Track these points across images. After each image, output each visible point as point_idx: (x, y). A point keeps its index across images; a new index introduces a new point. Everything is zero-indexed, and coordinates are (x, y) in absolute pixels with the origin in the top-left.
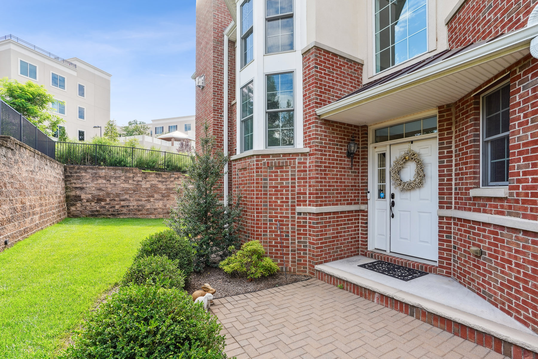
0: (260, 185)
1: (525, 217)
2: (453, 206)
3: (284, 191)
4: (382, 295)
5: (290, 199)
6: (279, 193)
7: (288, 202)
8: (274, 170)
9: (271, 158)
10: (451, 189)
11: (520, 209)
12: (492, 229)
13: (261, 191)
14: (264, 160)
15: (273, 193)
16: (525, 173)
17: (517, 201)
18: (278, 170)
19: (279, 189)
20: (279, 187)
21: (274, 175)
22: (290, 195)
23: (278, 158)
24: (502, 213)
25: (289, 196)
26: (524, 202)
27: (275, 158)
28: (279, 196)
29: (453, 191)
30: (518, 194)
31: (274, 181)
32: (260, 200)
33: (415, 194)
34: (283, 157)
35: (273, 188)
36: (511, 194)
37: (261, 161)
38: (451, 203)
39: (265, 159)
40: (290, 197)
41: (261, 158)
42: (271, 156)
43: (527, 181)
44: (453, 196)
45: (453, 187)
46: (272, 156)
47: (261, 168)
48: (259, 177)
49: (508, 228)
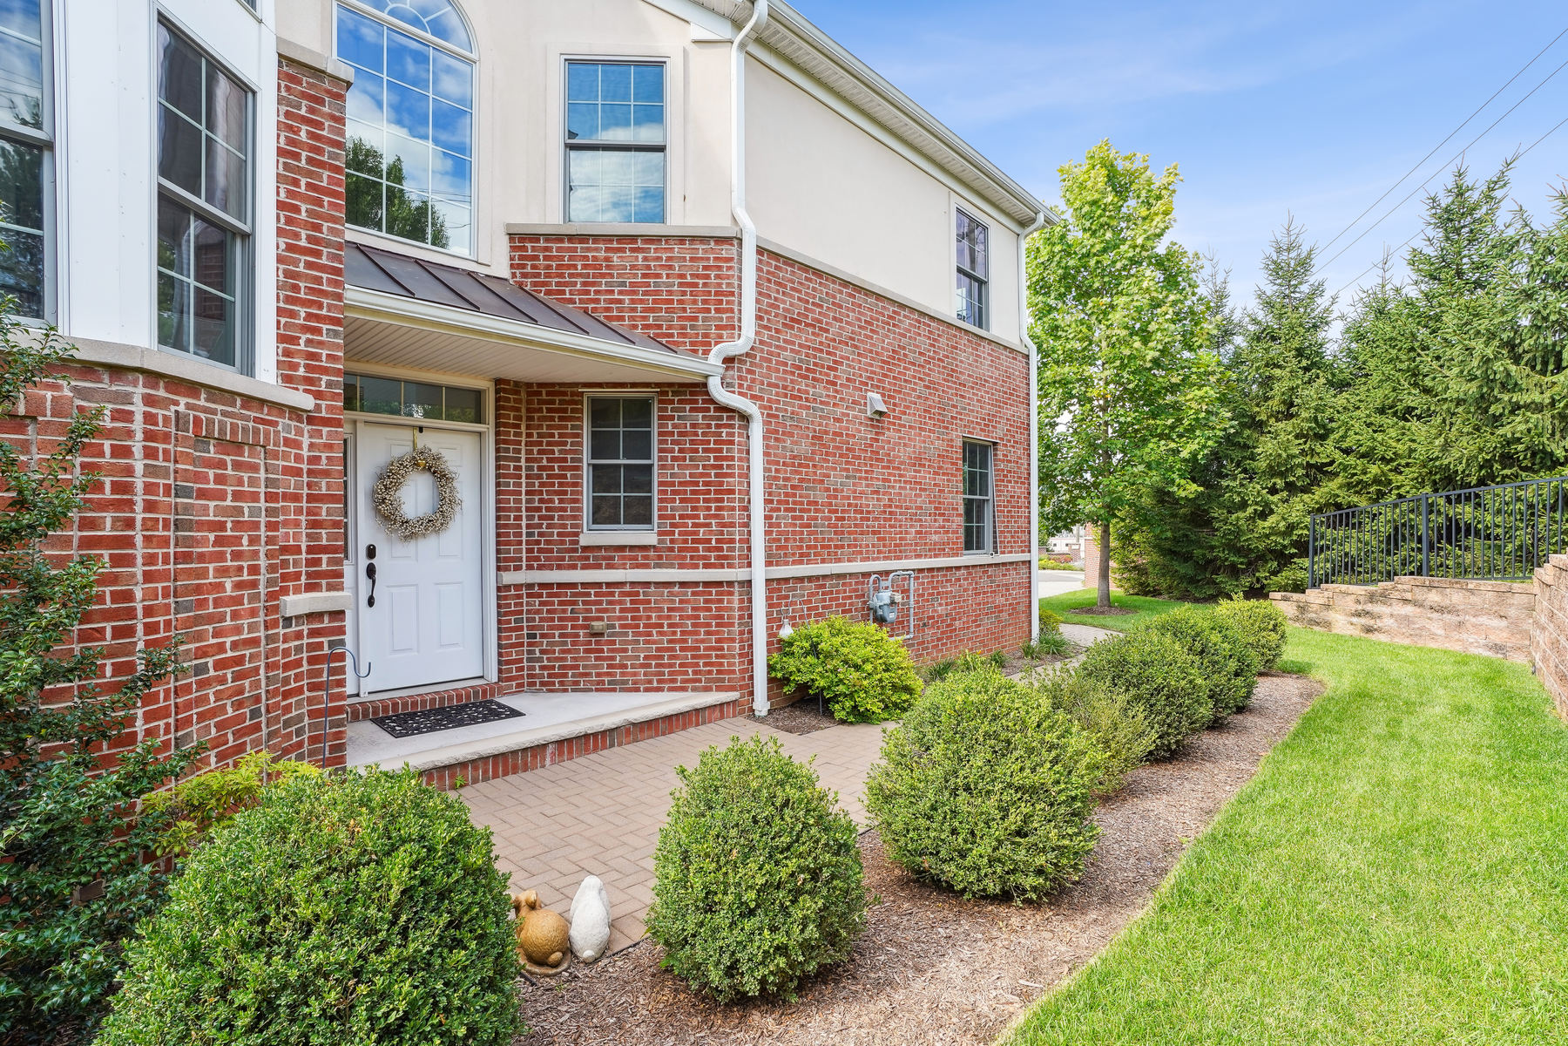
0: (161, 516)
1: (681, 566)
2: (524, 564)
3: (245, 541)
4: (560, 743)
5: (263, 570)
6: (229, 550)
7: (254, 584)
8: (212, 455)
9: (202, 402)
10: (520, 534)
11: (675, 558)
12: (627, 589)
13: (165, 542)
14: (176, 403)
15: (211, 549)
16: (681, 517)
17: (672, 549)
18: (228, 459)
19: (229, 533)
20: (229, 525)
21: (215, 475)
22: (262, 555)
23: (230, 409)
24: (646, 566)
25: (258, 560)
26: (680, 550)
27: (220, 407)
28: (229, 563)
29: (524, 538)
30: (672, 541)
31: (214, 500)
32: (160, 585)
33: (428, 545)
34: (243, 407)
35: (211, 531)
36: (660, 541)
37: (165, 404)
38: (520, 559)
39: (183, 401)
40: (263, 562)
41: (167, 391)
42: (203, 396)
43: (686, 525)
44: (524, 547)
45: (524, 531)
46: (208, 393)
47: (166, 438)
48: (157, 477)
49: (655, 583)
